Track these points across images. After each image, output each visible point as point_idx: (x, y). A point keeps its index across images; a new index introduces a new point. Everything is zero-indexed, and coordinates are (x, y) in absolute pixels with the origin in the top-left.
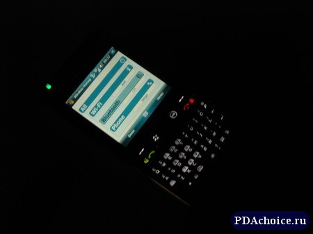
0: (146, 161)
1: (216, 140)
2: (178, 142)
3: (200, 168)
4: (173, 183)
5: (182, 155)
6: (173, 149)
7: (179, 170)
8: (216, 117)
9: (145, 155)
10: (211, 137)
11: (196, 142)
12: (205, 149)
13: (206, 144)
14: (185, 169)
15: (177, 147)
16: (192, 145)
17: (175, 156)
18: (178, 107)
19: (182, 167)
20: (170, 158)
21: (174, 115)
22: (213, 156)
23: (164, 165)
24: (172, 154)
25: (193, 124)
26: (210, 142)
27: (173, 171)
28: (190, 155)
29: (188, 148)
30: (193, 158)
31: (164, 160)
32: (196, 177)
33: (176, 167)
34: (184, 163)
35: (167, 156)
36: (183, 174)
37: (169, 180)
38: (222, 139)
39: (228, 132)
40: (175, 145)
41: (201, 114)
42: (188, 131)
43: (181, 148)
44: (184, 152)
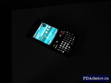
0: (56, 48)
1: (72, 40)
2: (63, 42)
3: (69, 47)
4: (63, 52)
5: (64, 45)
6: (62, 44)
7: (64, 48)
8: (71, 35)
9: (55, 46)
10: (71, 39)
11: (67, 41)
12: (70, 42)
13: (70, 41)
14: (66, 48)
15: (63, 43)
16: (66, 42)
17: (63, 45)
18: (61, 34)
19: (65, 48)
20: (62, 46)
21: (60, 36)
22: (72, 44)
23: (60, 48)
24: (62, 45)
25: (66, 37)
26: (71, 41)
27: (63, 49)
28: (66, 45)
29: (65, 43)
30: (67, 45)
31: (60, 47)
32: (69, 50)
33: (63, 48)
34: (65, 46)
35: (61, 46)
36: (65, 49)
37: (62, 51)
38: (73, 40)
39: (74, 38)
40: (62, 43)
41: (67, 34)
42: (65, 39)
43: (64, 43)
44: (65, 44)
